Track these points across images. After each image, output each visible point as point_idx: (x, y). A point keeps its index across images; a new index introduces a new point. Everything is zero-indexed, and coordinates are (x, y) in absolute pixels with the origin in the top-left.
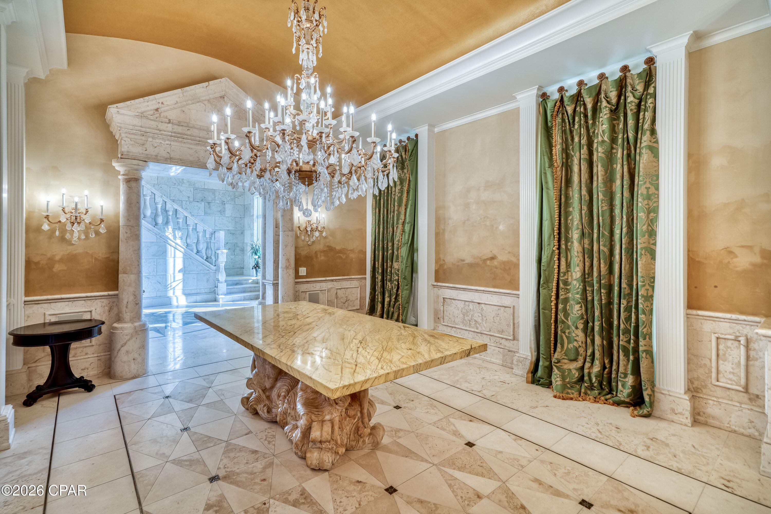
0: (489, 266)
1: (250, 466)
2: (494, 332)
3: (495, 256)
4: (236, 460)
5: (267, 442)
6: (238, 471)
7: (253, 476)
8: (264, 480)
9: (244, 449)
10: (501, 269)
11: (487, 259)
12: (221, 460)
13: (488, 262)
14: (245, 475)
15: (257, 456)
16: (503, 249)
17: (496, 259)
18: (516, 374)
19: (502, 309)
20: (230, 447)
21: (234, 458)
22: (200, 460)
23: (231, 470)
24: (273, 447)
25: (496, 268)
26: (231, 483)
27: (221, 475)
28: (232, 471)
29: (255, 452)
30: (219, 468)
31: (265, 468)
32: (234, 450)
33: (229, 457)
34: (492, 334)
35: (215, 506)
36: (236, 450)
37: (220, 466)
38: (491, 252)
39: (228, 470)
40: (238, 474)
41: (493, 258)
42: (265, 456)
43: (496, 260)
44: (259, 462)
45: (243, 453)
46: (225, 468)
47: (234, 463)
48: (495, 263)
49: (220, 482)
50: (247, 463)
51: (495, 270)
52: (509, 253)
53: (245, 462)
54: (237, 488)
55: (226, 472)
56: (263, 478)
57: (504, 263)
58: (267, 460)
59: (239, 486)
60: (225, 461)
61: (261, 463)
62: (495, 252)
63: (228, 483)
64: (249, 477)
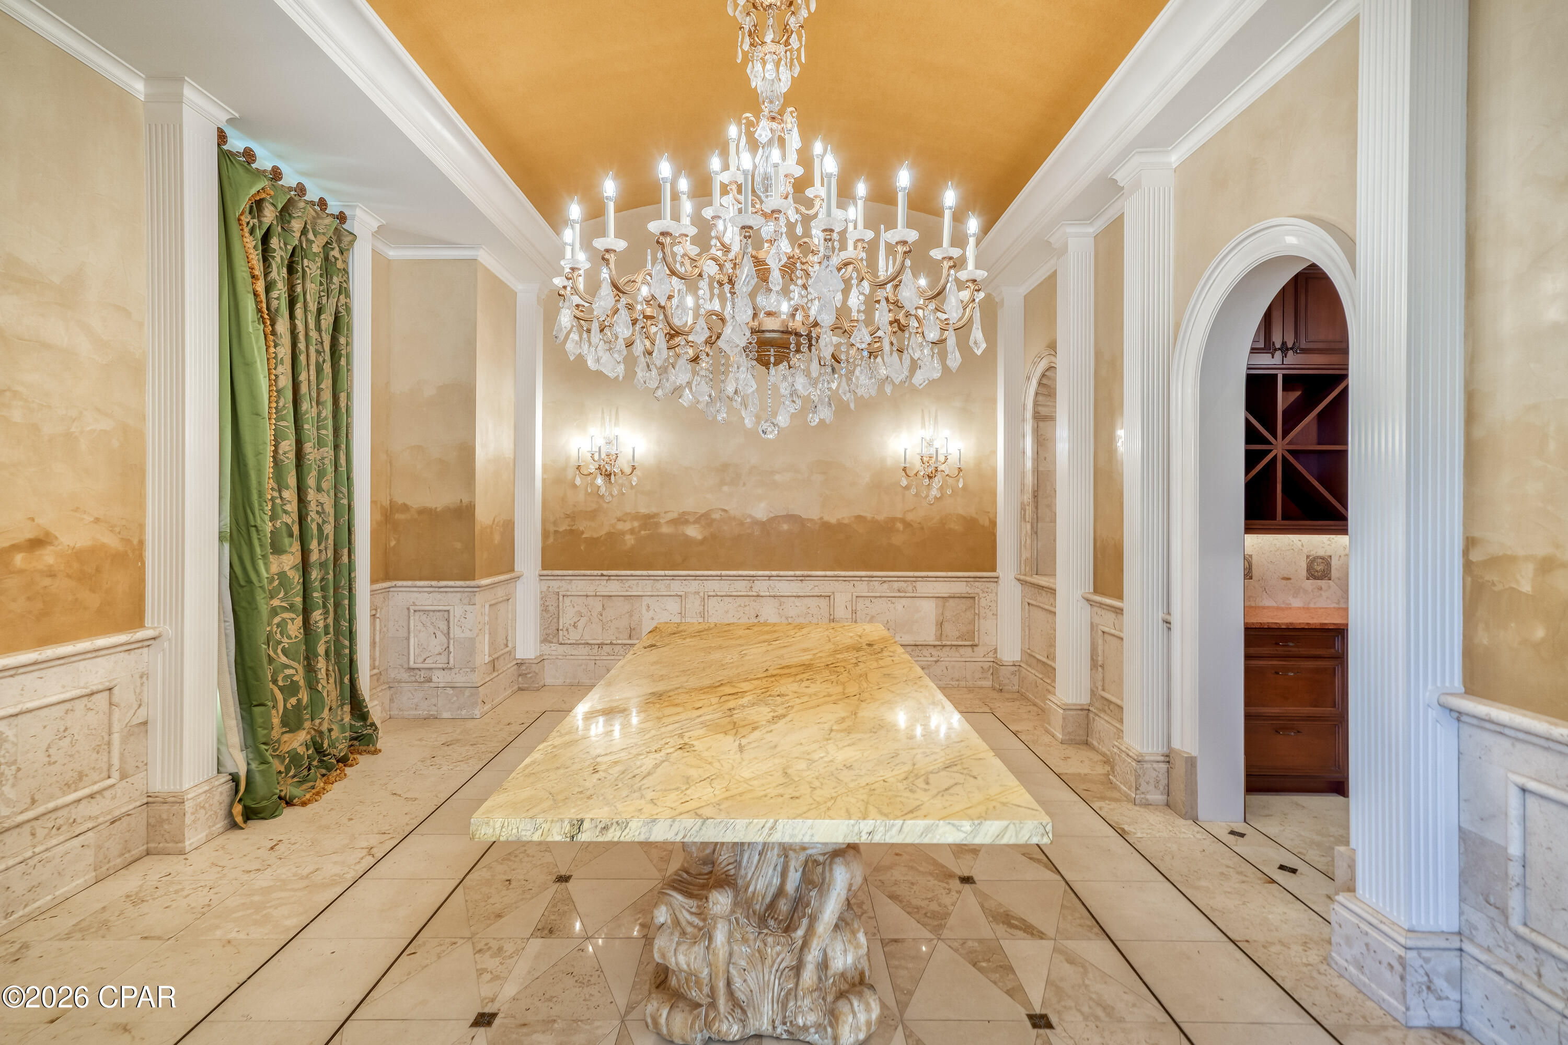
0: (21, 571)
1: (910, 878)
2: (52, 797)
3: (48, 534)
4: (930, 895)
5: (865, 907)
6: (930, 878)
7: (910, 864)
8: (897, 854)
9: (910, 910)
10: (69, 576)
11: (15, 548)
12: (953, 904)
13: (19, 559)
14: (921, 869)
15: (894, 889)
16: (77, 510)
17: (51, 544)
18: (194, 846)
19: (80, 705)
20: (936, 923)
21: (931, 900)
22: (991, 919)
23: (940, 884)
24: (859, 893)
25: (52, 575)
26: (943, 866)
27: (958, 881)
28: (939, 881)
29: (893, 897)
30: (959, 892)
31: (890, 868)
32: (929, 915)
33: (940, 905)
34: (51, 805)
35: (966, 850)
36: (925, 914)
37: (958, 895)
38: (33, 519)
39: (945, 885)
40: (931, 874)
41: (36, 544)
42: (880, 884)
43: (50, 548)
44: (893, 879)
45: (915, 902)
46: (950, 890)
47: (933, 891)
48: (48, 557)
49: (960, 873)
50: (913, 884)
51: (47, 581)
52: (97, 520)
53: (915, 887)
54: (936, 858)
55: (947, 883)
56: (897, 858)
57: (79, 555)
58: (881, 878)
59: (933, 859)
60: (947, 900)
61: (892, 876)
62: (48, 520)
63: (947, 868)
64: (915, 865)
